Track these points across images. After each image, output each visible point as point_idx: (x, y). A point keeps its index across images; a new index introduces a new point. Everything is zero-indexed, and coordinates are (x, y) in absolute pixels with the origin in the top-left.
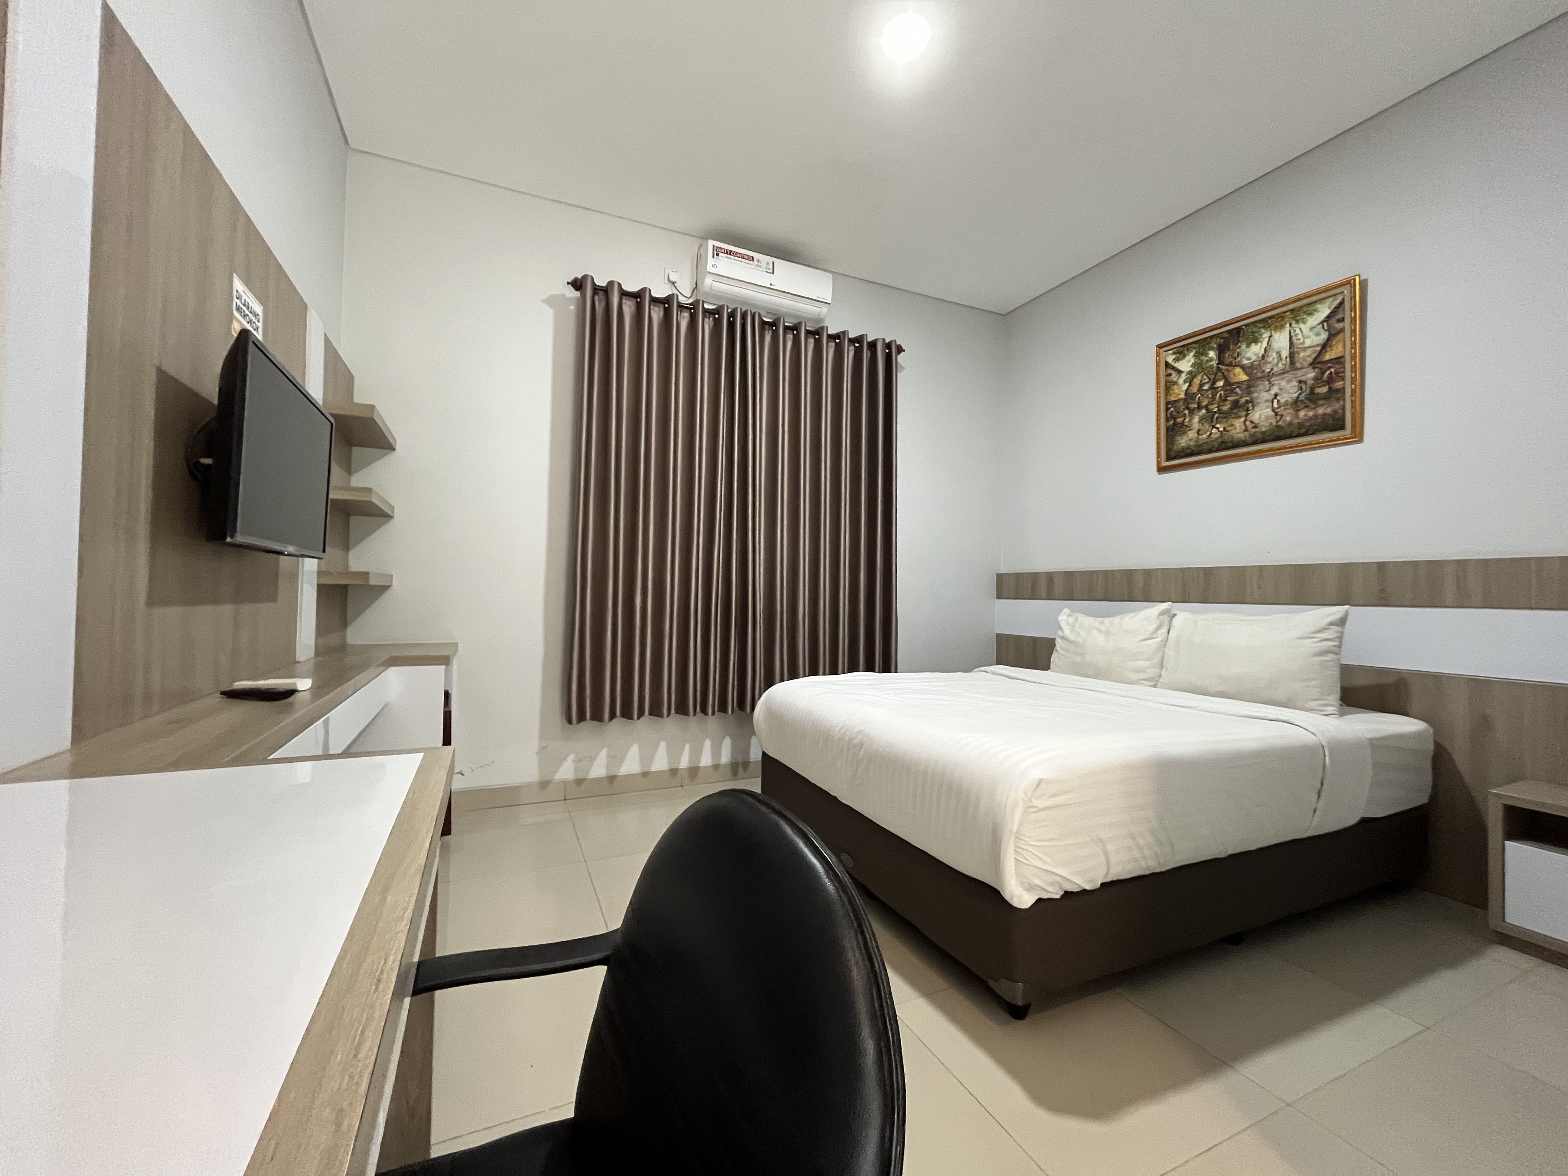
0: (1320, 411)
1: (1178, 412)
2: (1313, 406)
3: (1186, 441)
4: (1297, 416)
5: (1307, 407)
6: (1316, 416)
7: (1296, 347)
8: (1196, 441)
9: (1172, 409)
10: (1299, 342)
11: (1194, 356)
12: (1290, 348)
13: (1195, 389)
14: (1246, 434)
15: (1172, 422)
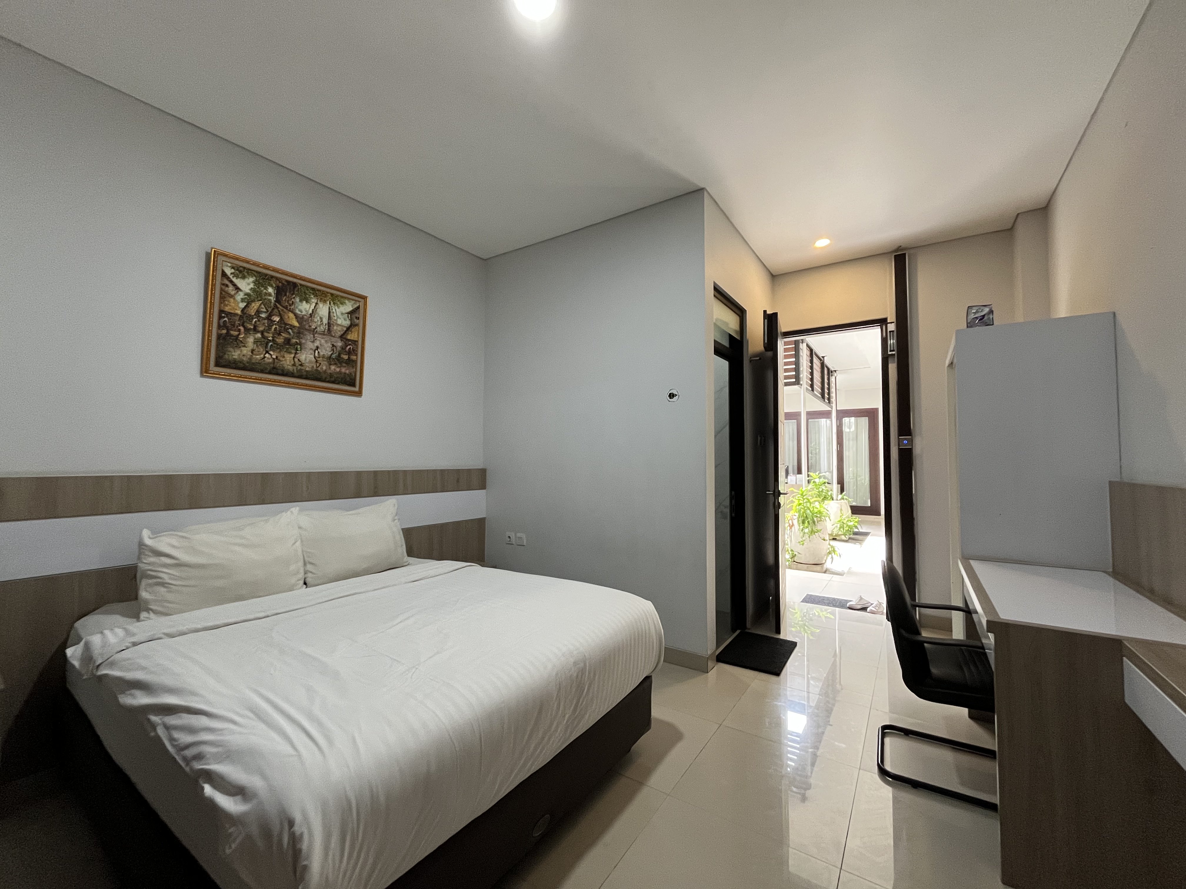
0: (343, 370)
1: (234, 325)
2: (339, 365)
3: (239, 355)
4: (330, 368)
5: (336, 364)
6: (340, 373)
7: (332, 320)
8: (250, 359)
9: (226, 319)
10: (334, 318)
11: (253, 282)
12: (329, 320)
13: (252, 312)
14: (295, 368)
15: (224, 331)
